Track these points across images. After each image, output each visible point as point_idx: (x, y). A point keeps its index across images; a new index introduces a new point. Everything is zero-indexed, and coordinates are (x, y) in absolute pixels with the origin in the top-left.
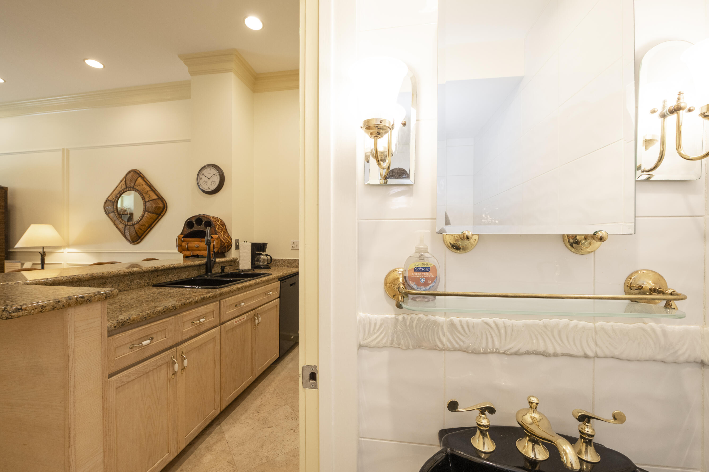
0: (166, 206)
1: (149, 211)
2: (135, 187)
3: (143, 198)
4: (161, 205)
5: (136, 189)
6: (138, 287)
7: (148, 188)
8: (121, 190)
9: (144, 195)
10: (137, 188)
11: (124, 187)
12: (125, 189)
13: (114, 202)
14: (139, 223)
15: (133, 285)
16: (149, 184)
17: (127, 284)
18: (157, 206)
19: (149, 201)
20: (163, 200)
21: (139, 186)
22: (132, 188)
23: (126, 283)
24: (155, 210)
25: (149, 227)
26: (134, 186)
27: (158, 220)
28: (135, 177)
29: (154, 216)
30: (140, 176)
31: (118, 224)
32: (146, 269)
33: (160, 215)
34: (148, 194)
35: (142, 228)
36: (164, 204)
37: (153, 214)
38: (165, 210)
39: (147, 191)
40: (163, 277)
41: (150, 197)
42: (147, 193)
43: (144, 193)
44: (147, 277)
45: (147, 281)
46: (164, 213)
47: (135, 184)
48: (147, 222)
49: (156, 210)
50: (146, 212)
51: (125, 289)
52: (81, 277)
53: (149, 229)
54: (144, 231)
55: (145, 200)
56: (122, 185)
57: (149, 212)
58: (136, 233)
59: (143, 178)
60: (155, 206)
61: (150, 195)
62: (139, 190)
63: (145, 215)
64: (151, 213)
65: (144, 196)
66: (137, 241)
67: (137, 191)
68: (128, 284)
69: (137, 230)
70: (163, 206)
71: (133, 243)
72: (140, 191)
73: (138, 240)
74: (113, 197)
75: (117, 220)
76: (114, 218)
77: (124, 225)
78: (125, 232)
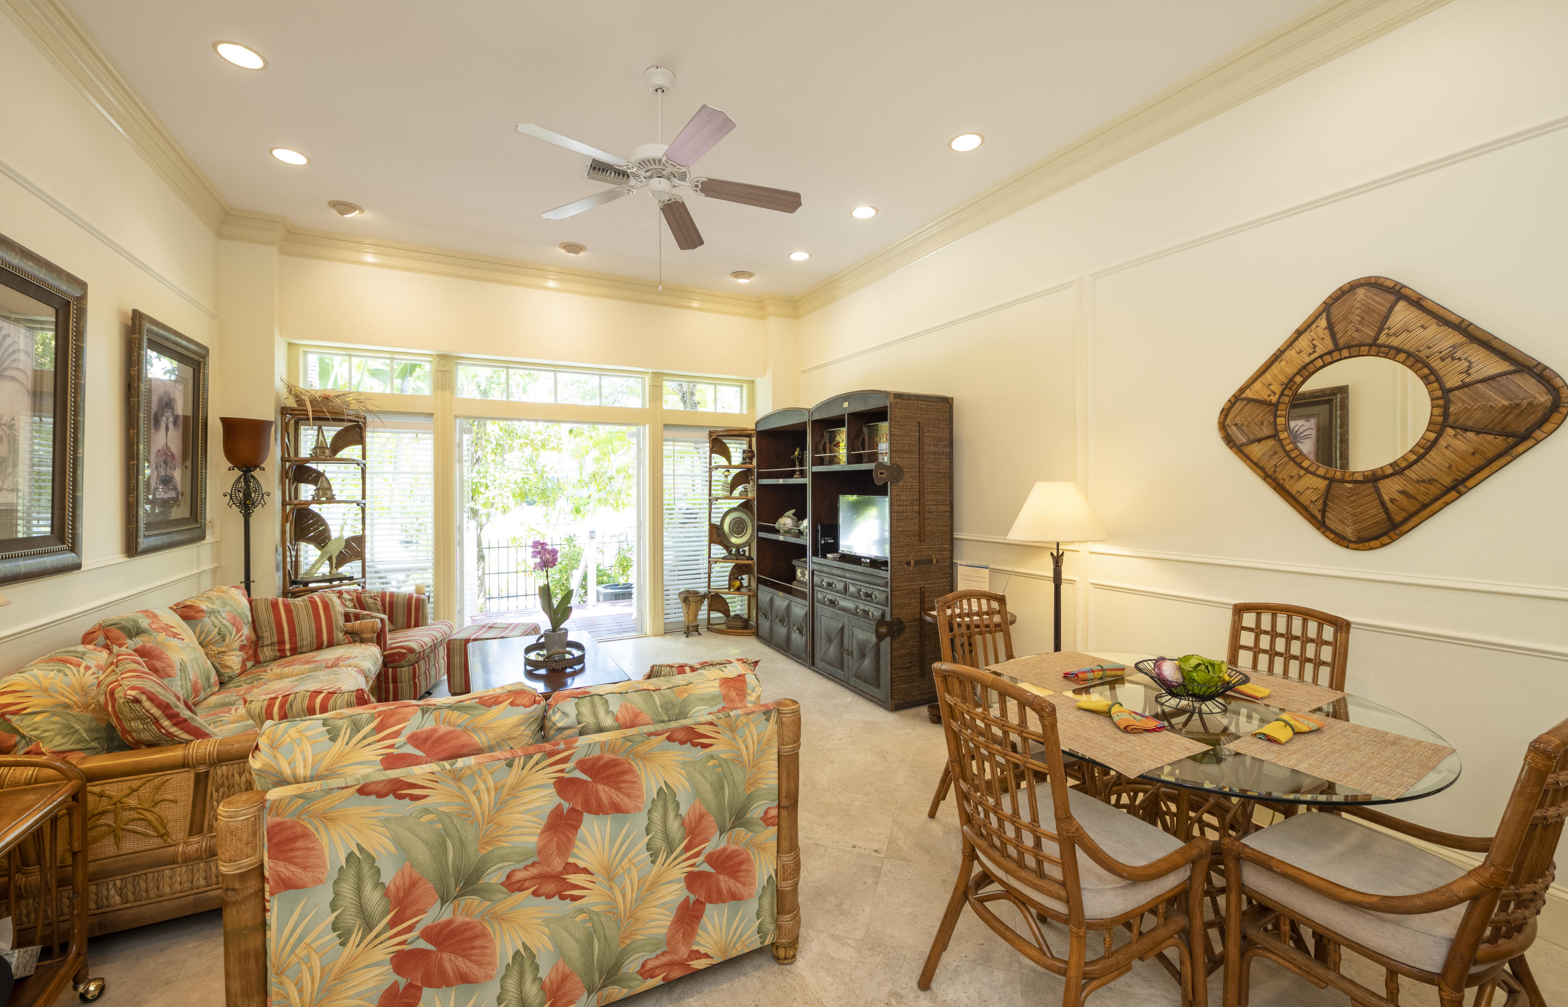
1: (1468, 423)
2: (1381, 340)
3: (1430, 376)
4: (1538, 396)
5: (1391, 348)
7: (1455, 338)
8: (1308, 360)
10: (1395, 342)
11: (1323, 344)
12: (1330, 353)
13: (1276, 404)
14: (1406, 472)
16: (1453, 319)
18: (1513, 399)
19: (1465, 385)
20: (1547, 374)
21: (1404, 335)
22: (1367, 345)
24: (1503, 419)
25: (1450, 489)
26: (1375, 339)
27: (1506, 458)
28: (1379, 303)
29: (1494, 445)
30: (1402, 298)
31: (1292, 477)
33: (1523, 438)
34: (1460, 359)
35: (1419, 490)
36: (1554, 391)
37: (1490, 438)
38: (1555, 418)
39: (1452, 350)
41: (1470, 367)
42: (1449, 355)
43: (1433, 356)
46: (1548, 427)
47: (1381, 330)
48: (1450, 467)
49: (1508, 417)
50: (1448, 431)
55: (1441, 383)
56: (1315, 342)
57: (1466, 430)
58: (1384, 508)
59: (1418, 303)
60: (1501, 400)
61: (1468, 360)
62: (1406, 348)
63: (1440, 442)
64: (1478, 433)
65: (1435, 368)
67: (1396, 353)
69: (1392, 500)
70: (1545, 398)
71: (1357, 546)
72: (1412, 350)
73: (1384, 534)
74: (1272, 387)
75: (1291, 463)
76: (1276, 457)
77: (1327, 482)
78: (1325, 504)
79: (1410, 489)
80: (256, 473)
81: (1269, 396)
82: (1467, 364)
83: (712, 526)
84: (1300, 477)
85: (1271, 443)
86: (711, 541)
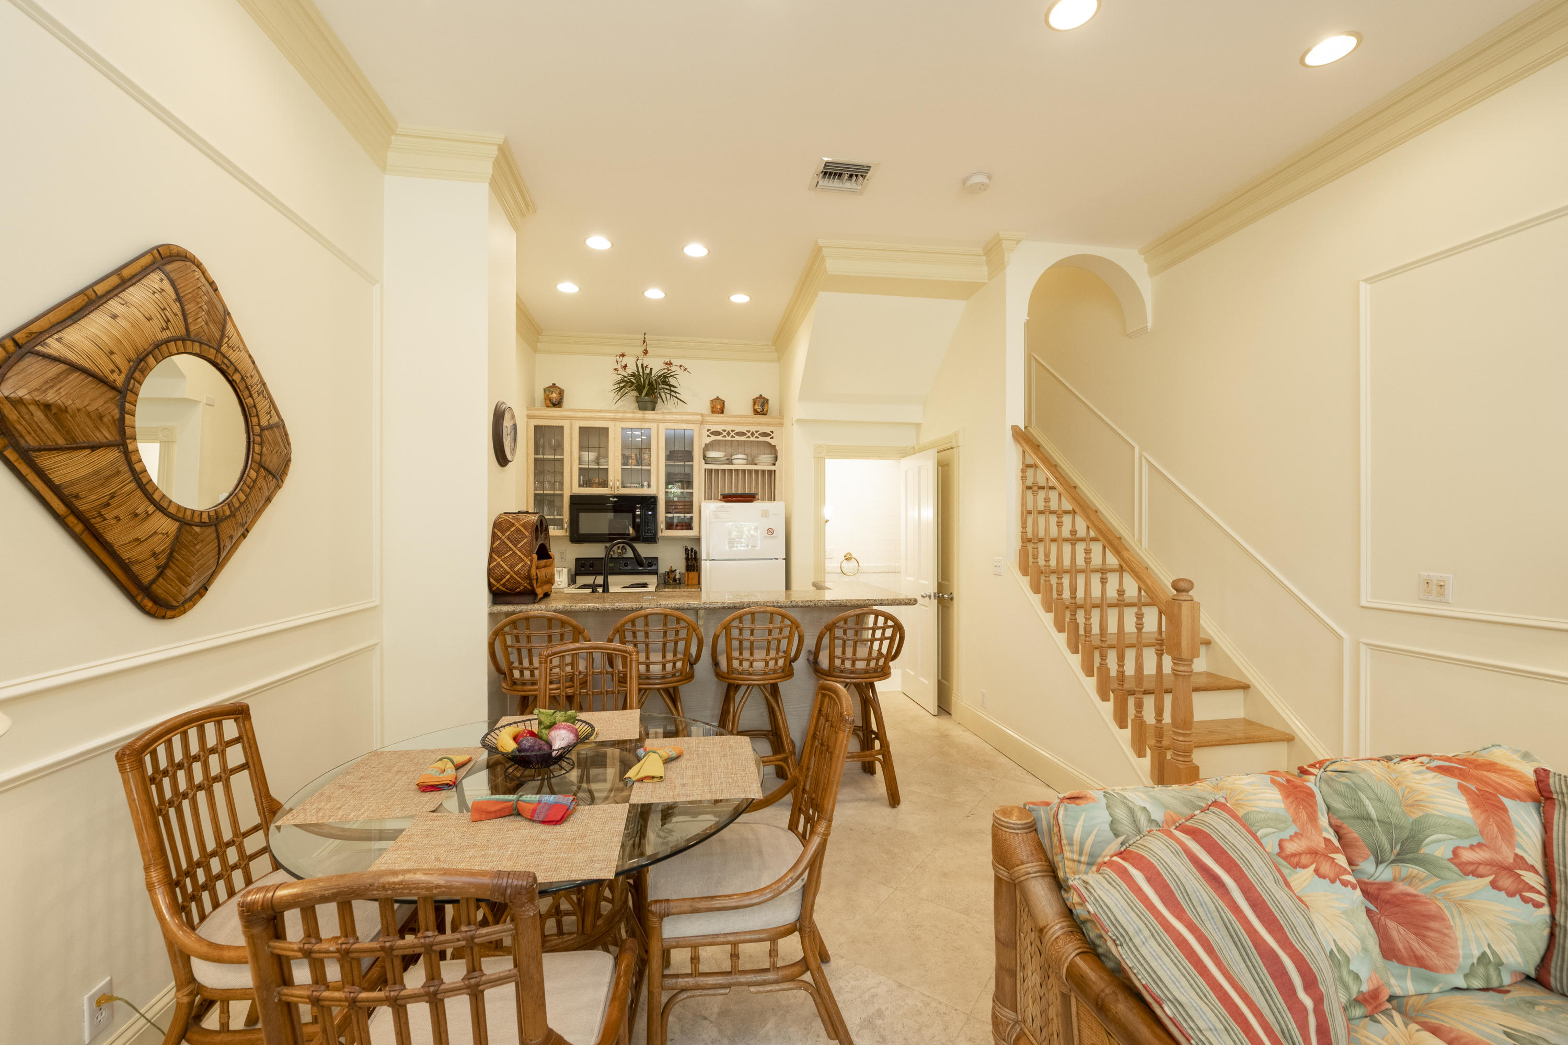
1: (271, 465)
3: (253, 409)
8: (160, 336)
9: (256, 398)
10: (232, 356)
12: (183, 340)
14: (237, 514)
19: (270, 427)
22: (215, 349)
43: (256, 388)
57: (270, 473)
61: (269, 402)
63: (258, 484)
64: (273, 476)
65: (256, 401)
66: (190, 598)
67: (235, 372)
74: (117, 358)
75: (139, 493)
76: (117, 480)
77: (177, 524)
78: (171, 556)
79: (235, 533)
81: (112, 372)
82: (269, 405)
84: (148, 515)
85: (112, 455)
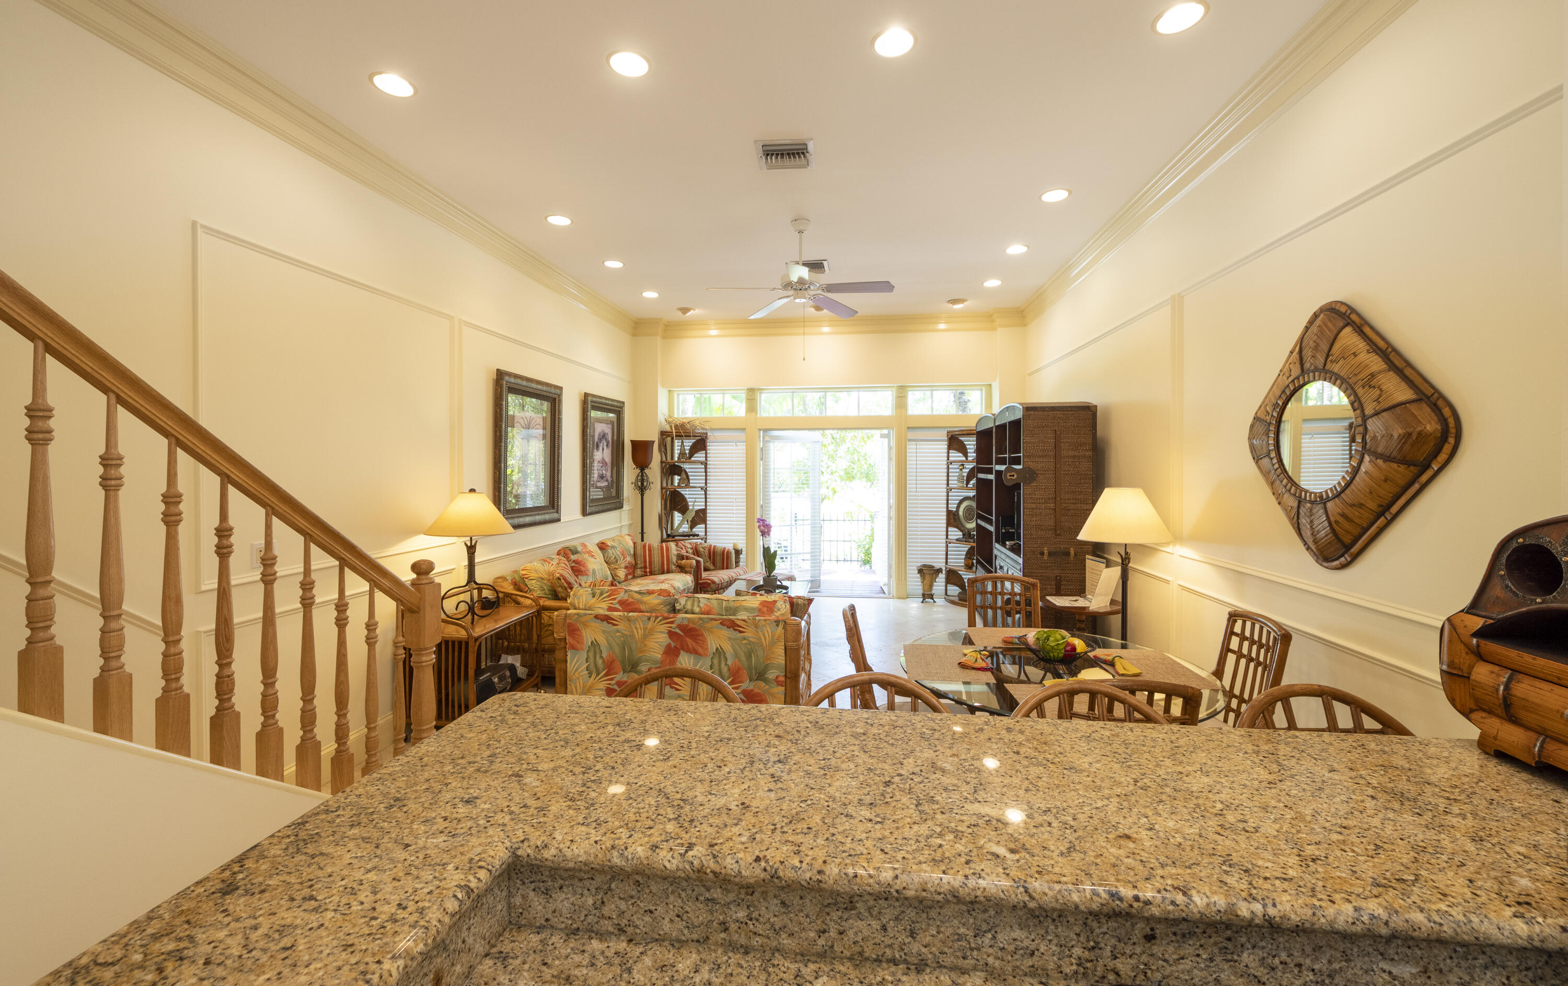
0: (1453, 430)
1: (1380, 450)
2: (1328, 366)
3: (1357, 403)
4: (1431, 426)
5: (1333, 371)
6: (1017, 967)
7: (1376, 363)
8: (1287, 383)
9: (1360, 391)
10: (1336, 368)
11: (1296, 371)
12: (1298, 378)
13: (1270, 424)
14: (1343, 495)
15: (990, 951)
16: (1381, 344)
17: (958, 940)
18: (1410, 430)
19: (1377, 414)
20: (1440, 403)
21: (1341, 362)
22: (1320, 371)
23: (950, 931)
24: (1402, 448)
25: (1382, 514)
26: (1325, 365)
27: (1416, 486)
28: (1332, 329)
29: (1401, 473)
30: (1349, 323)
32: (1050, 893)
33: (1427, 467)
34: (1374, 387)
35: (1354, 513)
36: (1443, 421)
37: (1395, 465)
38: (1447, 448)
39: (1373, 375)
40: (1188, 950)
41: (1380, 396)
42: (1370, 381)
43: (1361, 383)
44: (1077, 930)
45: (1077, 951)
46: (1443, 457)
47: (1328, 356)
48: (1372, 492)
49: (1407, 447)
50: (1367, 458)
51: (948, 960)
52: (729, 871)
53: (1381, 521)
54: (1363, 528)
55: (1363, 411)
56: (1291, 368)
57: (1377, 458)
58: (1333, 530)
59: (1362, 326)
60: (1401, 431)
61: (1384, 387)
62: (1342, 374)
63: (1363, 469)
64: (1385, 461)
65: (1360, 395)
66: (1337, 559)
67: (1336, 379)
68: (960, 938)
69: (1336, 522)
70: (1439, 427)
71: (1326, 564)
72: (1346, 375)
73: (1342, 555)
74: (1268, 408)
75: (1278, 481)
77: (1296, 501)
78: (1299, 519)
79: (1349, 511)
80: (646, 471)
81: (1266, 416)
82: (1378, 392)
83: (949, 512)
84: (1283, 494)
86: (949, 524)
